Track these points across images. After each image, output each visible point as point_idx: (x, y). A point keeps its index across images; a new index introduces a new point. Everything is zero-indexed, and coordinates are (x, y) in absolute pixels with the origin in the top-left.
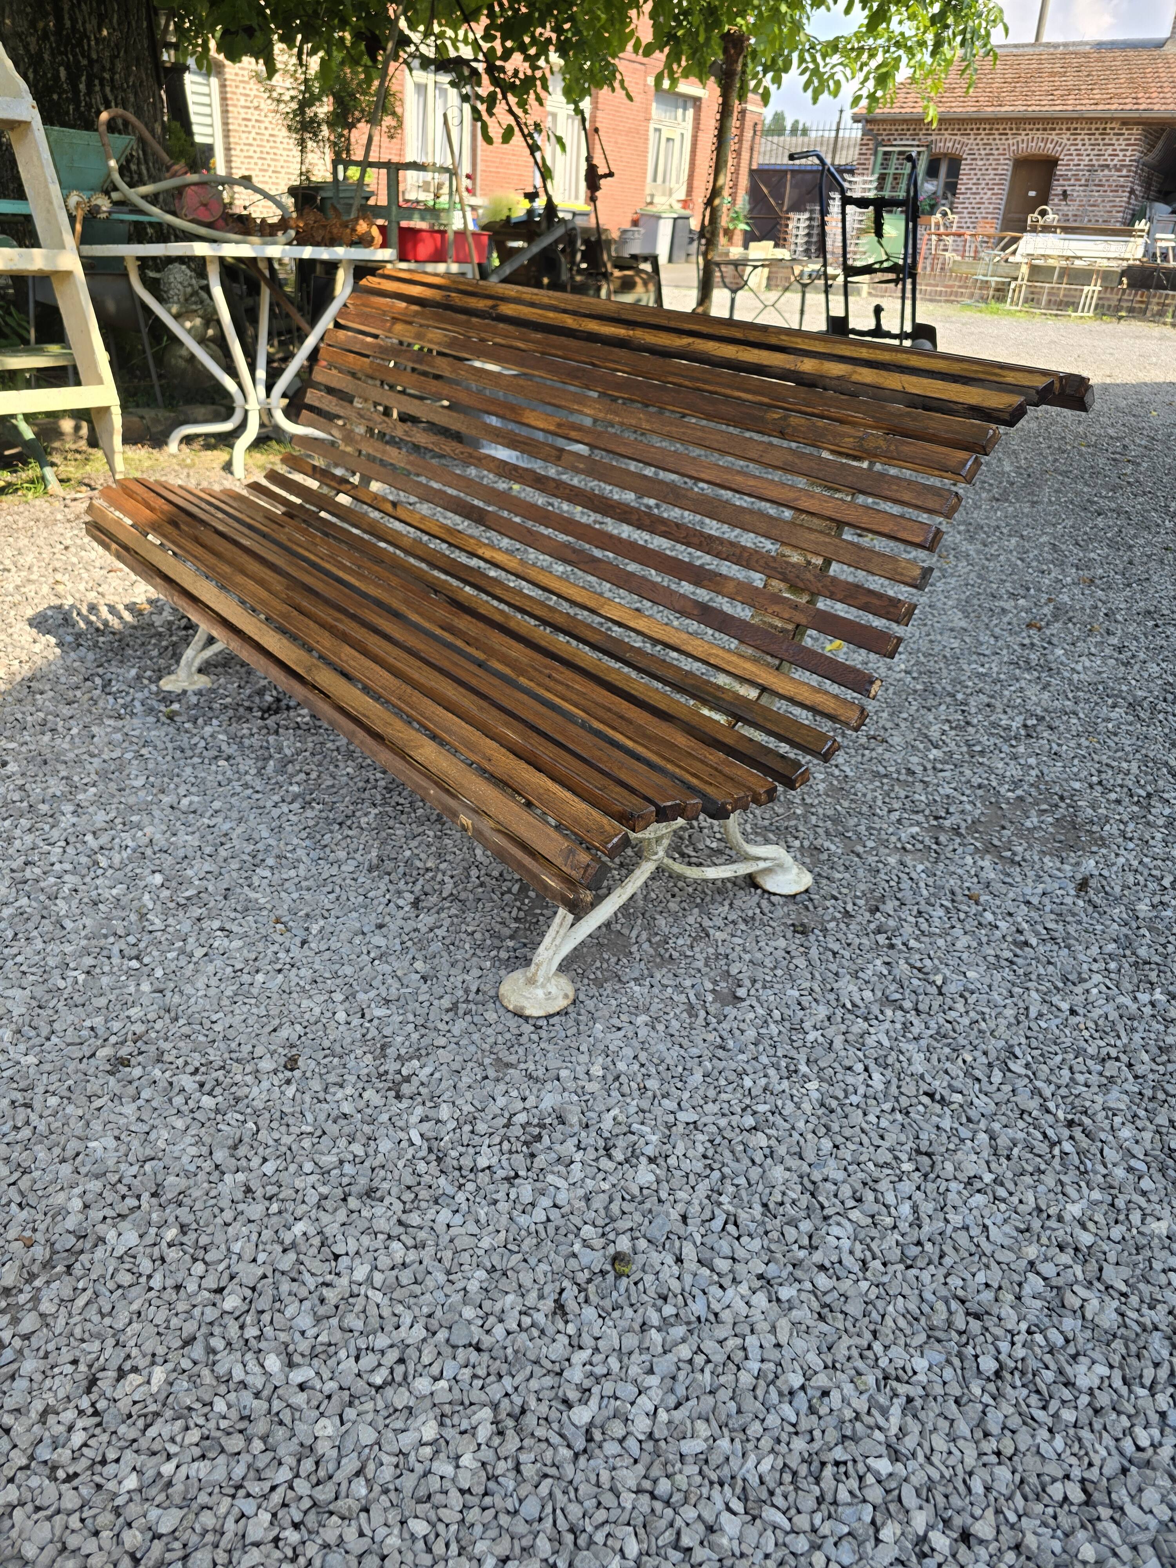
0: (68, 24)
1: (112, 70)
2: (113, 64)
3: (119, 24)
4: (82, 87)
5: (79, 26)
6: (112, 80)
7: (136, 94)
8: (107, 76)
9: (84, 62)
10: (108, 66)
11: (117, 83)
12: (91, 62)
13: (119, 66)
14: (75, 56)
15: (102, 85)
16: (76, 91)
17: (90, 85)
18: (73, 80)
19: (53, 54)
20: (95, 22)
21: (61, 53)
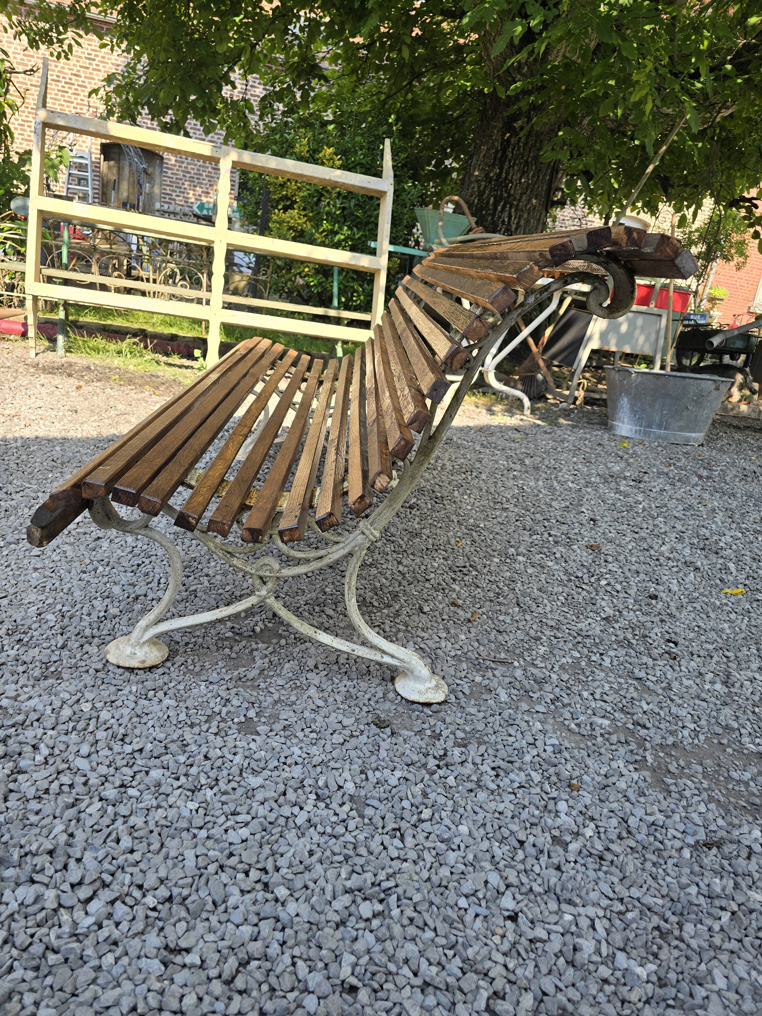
0: (504, 175)
1: (519, 200)
2: (521, 197)
3: (533, 177)
4: (499, 208)
5: (510, 177)
6: (518, 205)
7: (529, 214)
8: (515, 203)
9: (505, 195)
10: (518, 198)
11: (519, 207)
12: (509, 195)
13: (524, 198)
14: (502, 192)
15: (511, 208)
16: (495, 209)
17: (504, 207)
18: (496, 204)
19: (490, 191)
20: (519, 175)
21: (495, 190)
